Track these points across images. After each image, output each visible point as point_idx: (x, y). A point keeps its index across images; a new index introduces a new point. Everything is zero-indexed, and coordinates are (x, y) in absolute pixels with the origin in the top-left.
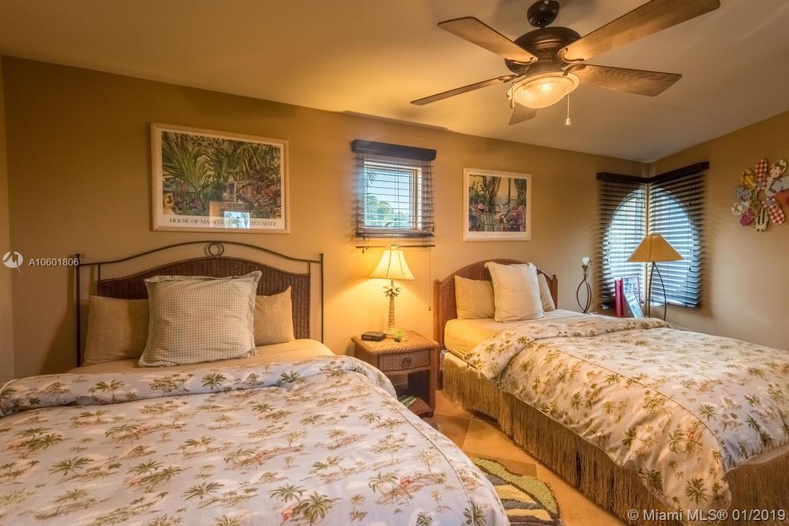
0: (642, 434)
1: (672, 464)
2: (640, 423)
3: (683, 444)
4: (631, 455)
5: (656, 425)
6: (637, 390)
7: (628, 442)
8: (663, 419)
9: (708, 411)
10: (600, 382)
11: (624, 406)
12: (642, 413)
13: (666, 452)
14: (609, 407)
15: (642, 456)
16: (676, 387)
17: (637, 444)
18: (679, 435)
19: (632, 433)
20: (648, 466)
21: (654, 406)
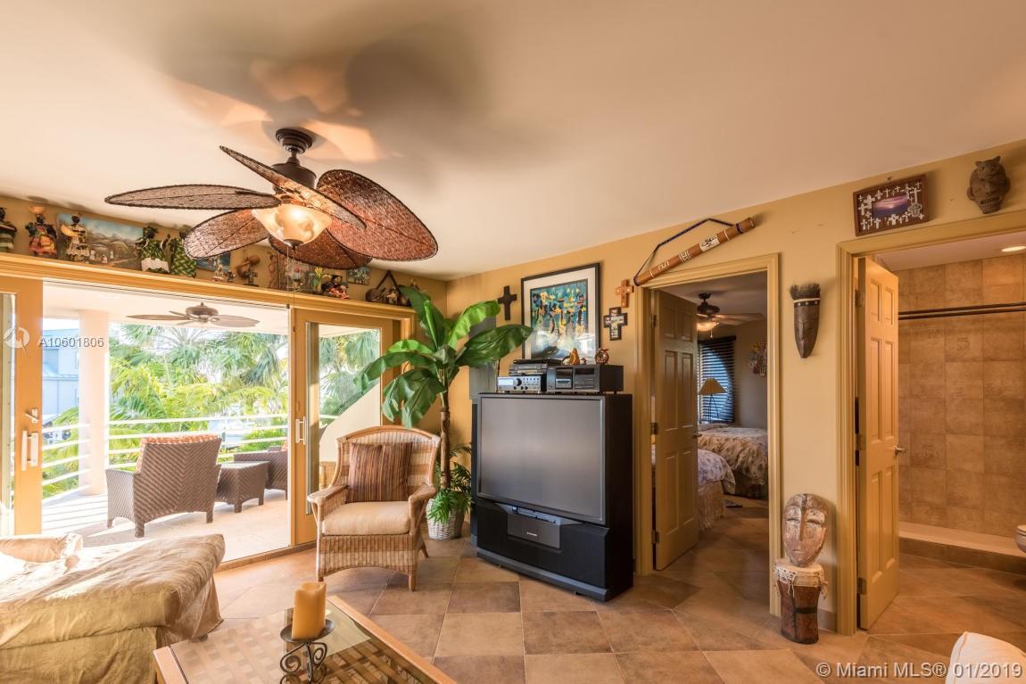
0: (742, 455)
1: (752, 462)
2: (740, 452)
3: (755, 455)
4: (739, 463)
5: (746, 451)
6: (736, 442)
7: (737, 460)
8: (748, 449)
9: (761, 444)
10: (723, 442)
11: (734, 448)
12: (740, 449)
13: (750, 459)
14: (728, 450)
15: (742, 463)
16: (749, 439)
17: (740, 459)
18: (754, 452)
19: (738, 457)
20: (745, 465)
21: (744, 445)
